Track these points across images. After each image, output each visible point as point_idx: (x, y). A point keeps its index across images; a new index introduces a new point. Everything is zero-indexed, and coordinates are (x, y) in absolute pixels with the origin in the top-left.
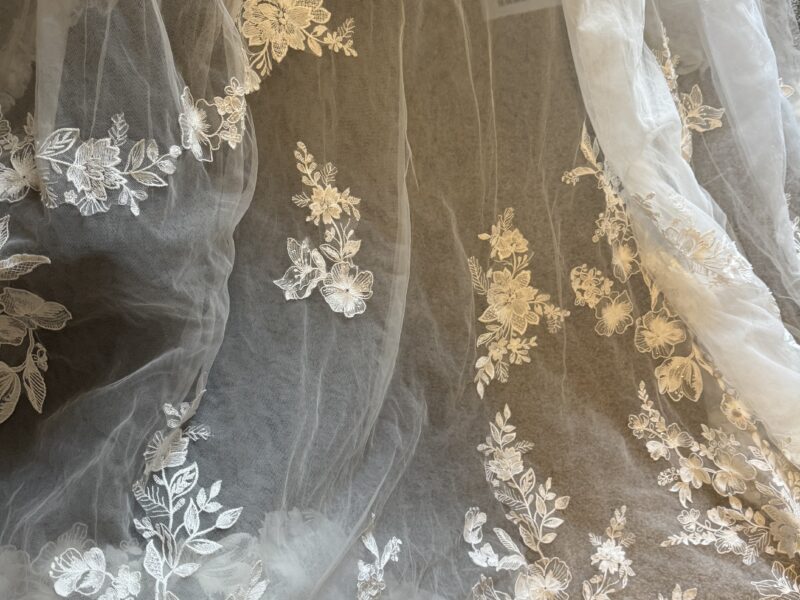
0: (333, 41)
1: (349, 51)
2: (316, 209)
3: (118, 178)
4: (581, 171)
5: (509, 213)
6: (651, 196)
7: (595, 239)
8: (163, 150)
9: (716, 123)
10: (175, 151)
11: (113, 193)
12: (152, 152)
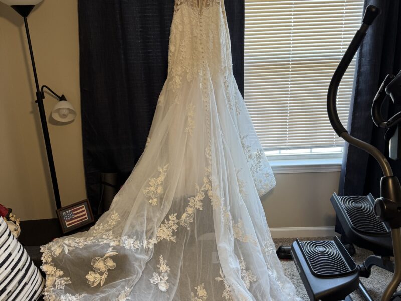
0: (172, 239)
1: (175, 241)
2: (161, 269)
3: (132, 245)
4: (220, 279)
5: (203, 285)
6: (233, 284)
7: (222, 297)
8: (140, 243)
9: (255, 280)
10: (142, 244)
11: (131, 247)
12: (139, 243)
